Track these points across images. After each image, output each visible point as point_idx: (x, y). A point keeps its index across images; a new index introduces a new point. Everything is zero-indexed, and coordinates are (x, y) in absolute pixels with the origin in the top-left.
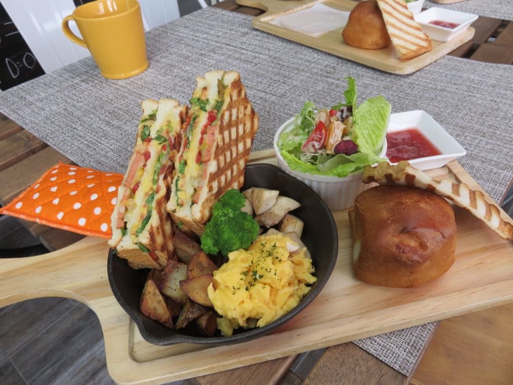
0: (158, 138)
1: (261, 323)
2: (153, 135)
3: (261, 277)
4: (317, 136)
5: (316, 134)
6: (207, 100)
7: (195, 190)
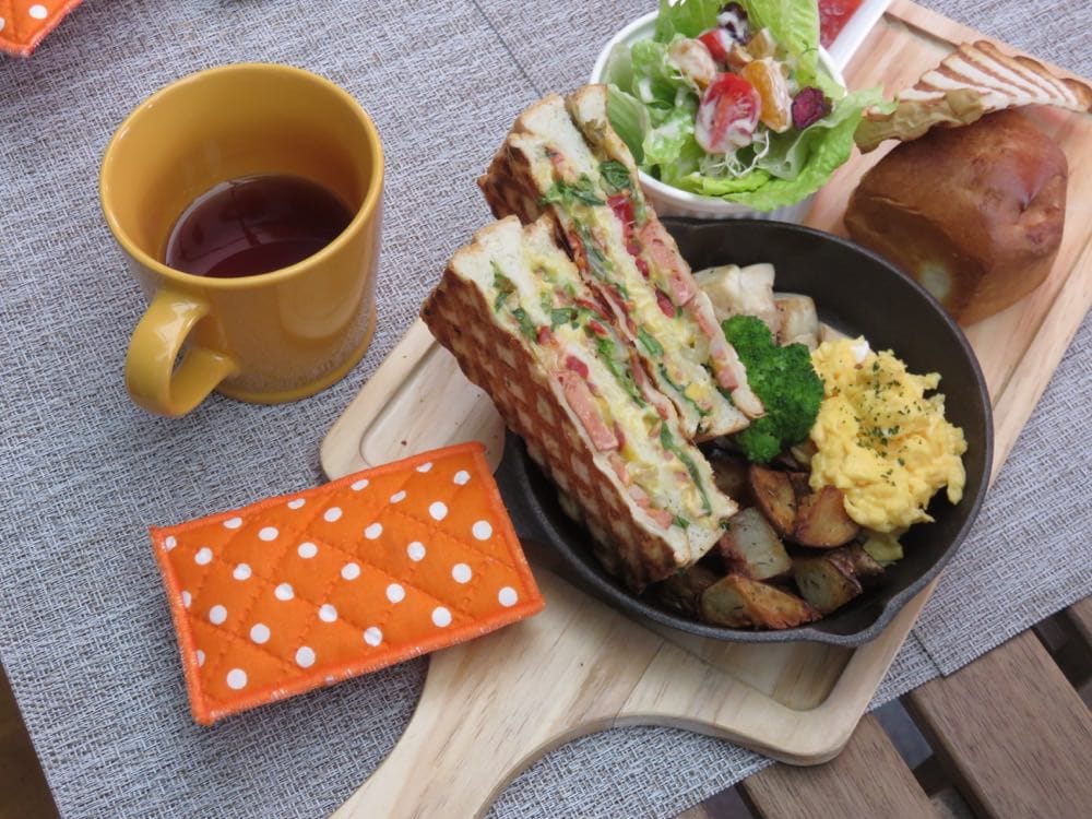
0: (558, 317)
1: (955, 495)
2: (540, 318)
3: (894, 430)
4: (740, 109)
5: (737, 105)
6: (584, 179)
7: (707, 367)
